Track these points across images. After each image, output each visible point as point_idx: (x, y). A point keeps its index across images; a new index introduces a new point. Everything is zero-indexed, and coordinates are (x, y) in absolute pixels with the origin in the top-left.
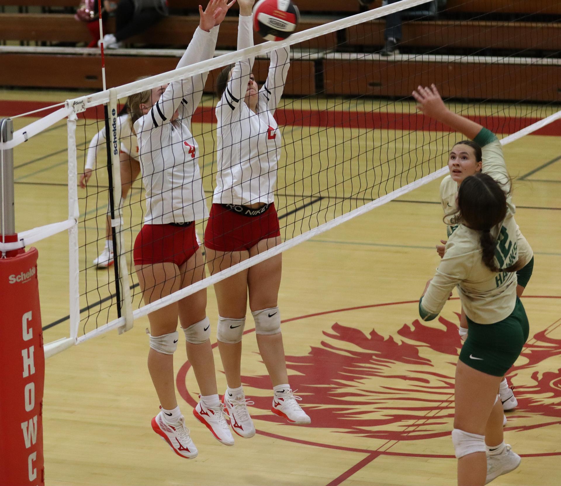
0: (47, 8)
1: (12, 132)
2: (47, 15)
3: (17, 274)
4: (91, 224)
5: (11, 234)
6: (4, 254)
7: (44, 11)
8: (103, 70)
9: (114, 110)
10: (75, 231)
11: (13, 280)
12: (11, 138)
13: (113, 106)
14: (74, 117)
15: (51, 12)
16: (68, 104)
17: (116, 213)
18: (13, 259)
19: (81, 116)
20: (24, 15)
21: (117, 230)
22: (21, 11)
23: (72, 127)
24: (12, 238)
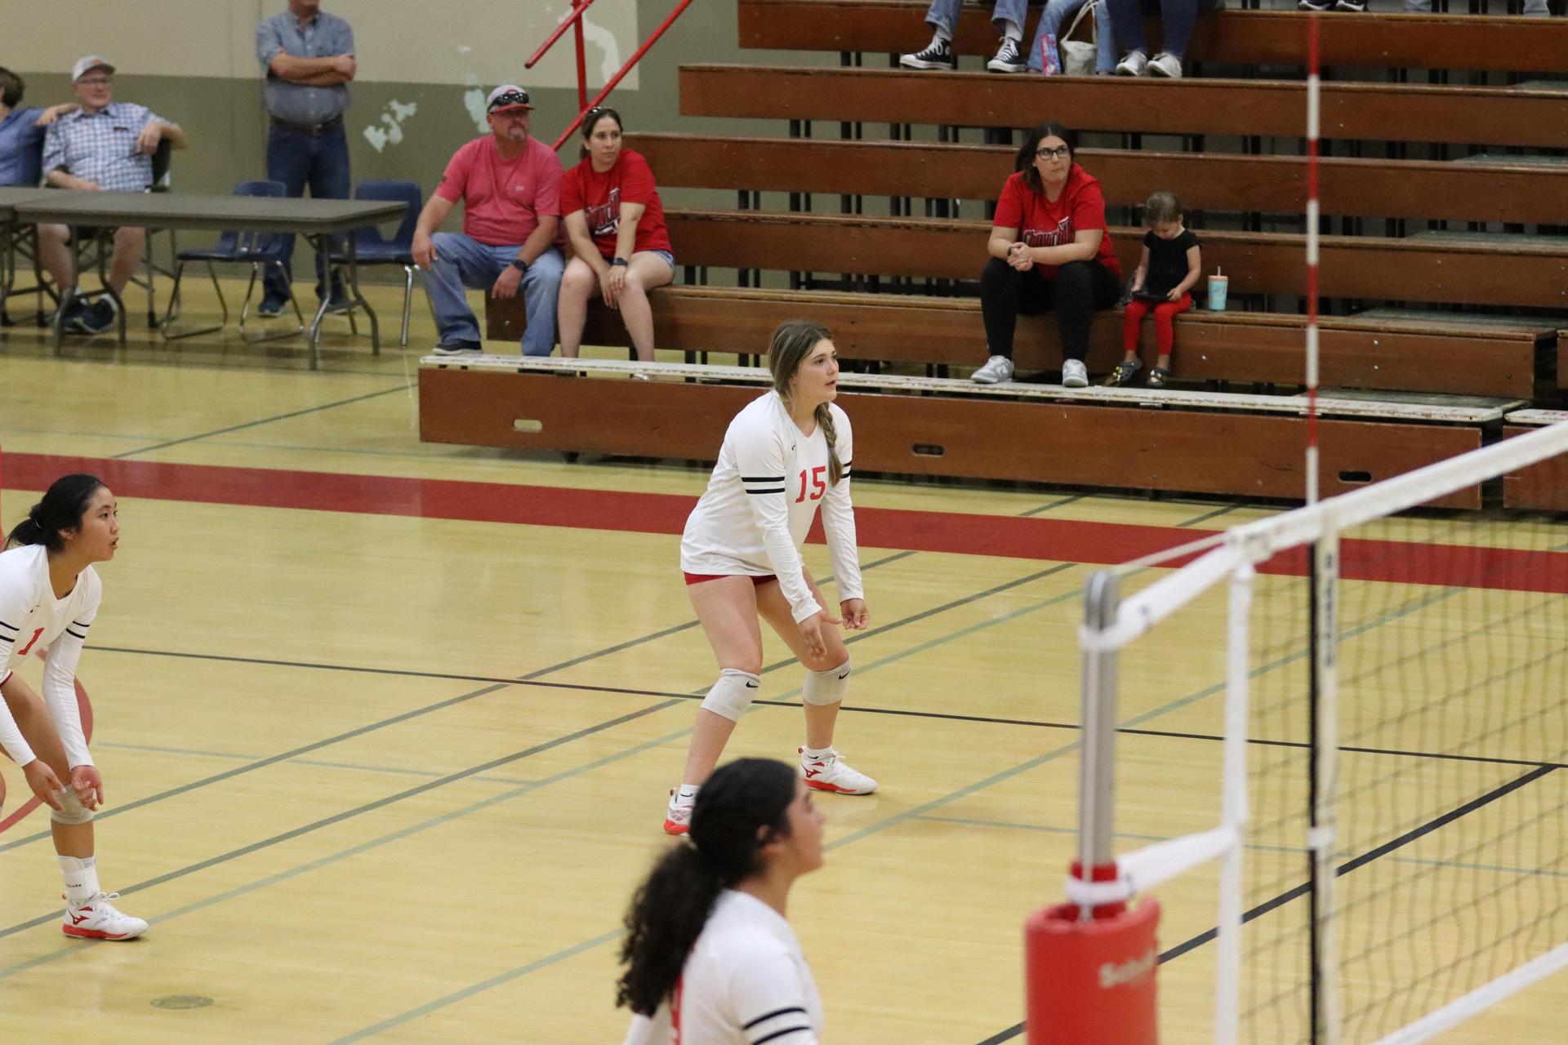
0: (803, 278)
1: (1117, 605)
2: (804, 294)
3: (1119, 961)
4: (1270, 839)
5: (1103, 861)
6: (1086, 913)
7: (796, 284)
8: (1312, 456)
9: (1329, 558)
10: (1237, 857)
11: (1109, 976)
12: (1114, 621)
13: (1329, 548)
14: (1246, 572)
15: (812, 285)
16: (1234, 541)
17: (1322, 813)
18: (1109, 926)
19: (1262, 568)
20: (750, 291)
21: (1321, 856)
22: (743, 282)
23: (1241, 600)
24: (1105, 873)
